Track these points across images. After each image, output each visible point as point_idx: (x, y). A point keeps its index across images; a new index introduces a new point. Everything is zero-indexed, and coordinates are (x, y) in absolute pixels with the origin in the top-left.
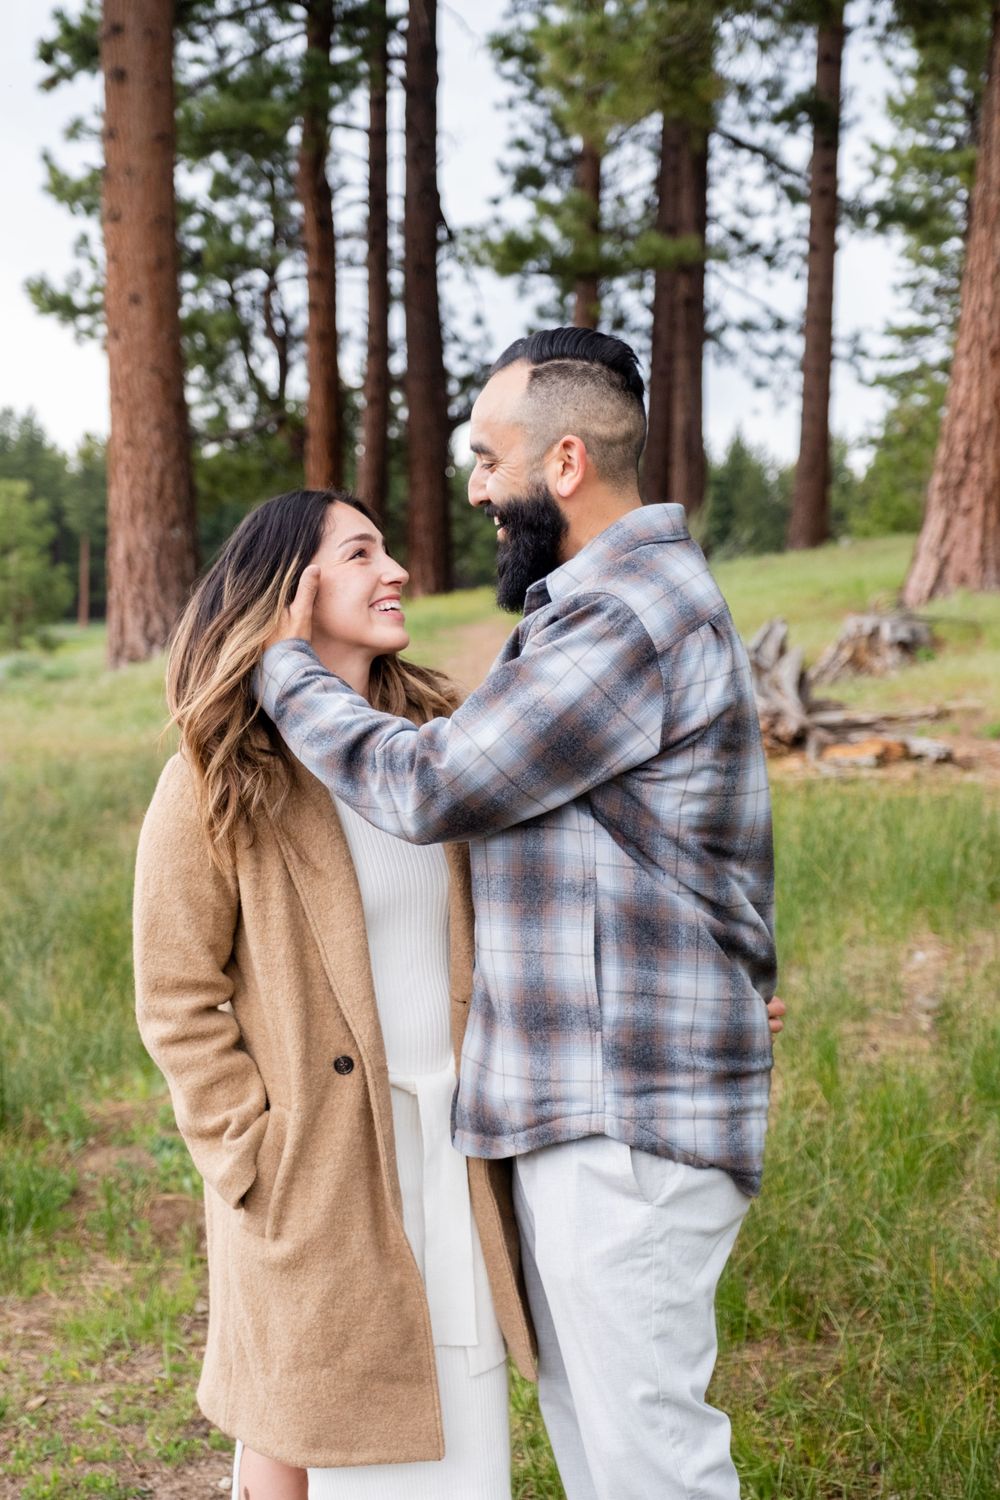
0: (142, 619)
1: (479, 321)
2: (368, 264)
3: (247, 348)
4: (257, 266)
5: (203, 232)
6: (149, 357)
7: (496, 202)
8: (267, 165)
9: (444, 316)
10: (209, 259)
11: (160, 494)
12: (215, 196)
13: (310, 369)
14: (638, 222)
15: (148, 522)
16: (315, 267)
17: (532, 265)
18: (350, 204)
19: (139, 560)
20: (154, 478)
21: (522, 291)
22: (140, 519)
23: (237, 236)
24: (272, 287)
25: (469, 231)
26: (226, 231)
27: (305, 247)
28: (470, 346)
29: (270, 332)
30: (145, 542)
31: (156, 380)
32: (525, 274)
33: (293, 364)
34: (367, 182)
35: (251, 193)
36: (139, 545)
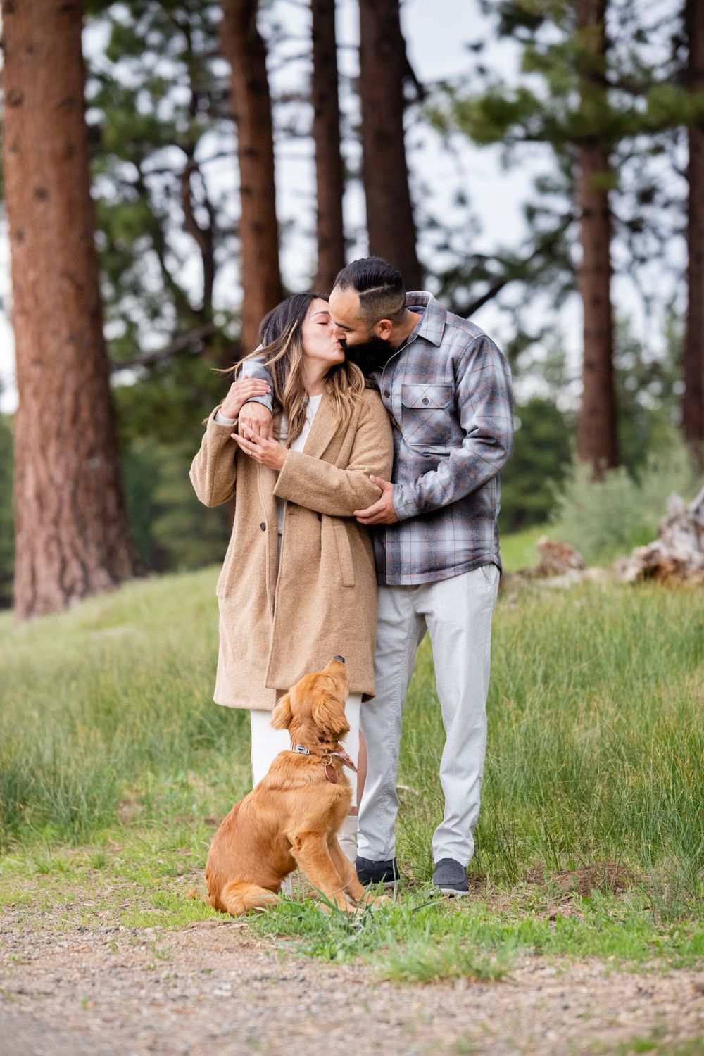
0: (56, 565)
1: (462, 200)
2: (314, 134)
3: (161, 248)
4: (172, 142)
5: (102, 101)
6: (59, 261)
7: (477, 48)
8: (180, 15)
9: (416, 195)
10: (110, 136)
11: (75, 419)
12: (113, 56)
13: (244, 269)
14: (664, 65)
15: (61, 453)
16: (247, 142)
17: (518, 131)
18: (288, 59)
19: (52, 496)
20: (68, 399)
21: (506, 163)
22: (52, 450)
23: (144, 104)
24: (192, 168)
25: (444, 86)
26: (130, 97)
27: (234, 117)
28: (449, 233)
29: (190, 225)
30: (59, 476)
31: (66, 285)
32: (510, 142)
33: (222, 264)
34: (309, 33)
35: (161, 50)
36: (51, 479)
